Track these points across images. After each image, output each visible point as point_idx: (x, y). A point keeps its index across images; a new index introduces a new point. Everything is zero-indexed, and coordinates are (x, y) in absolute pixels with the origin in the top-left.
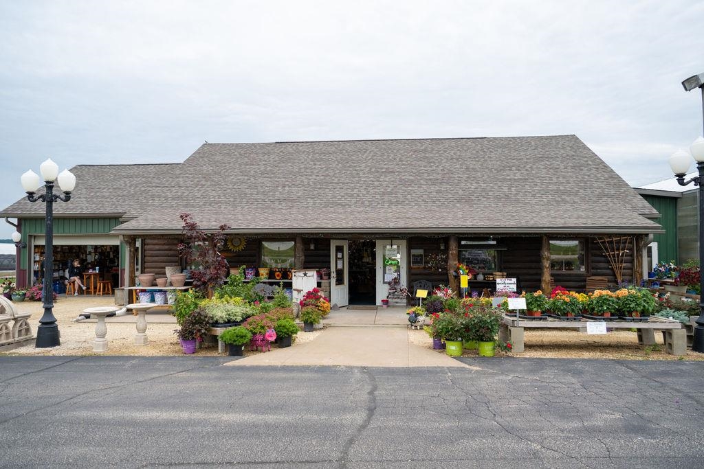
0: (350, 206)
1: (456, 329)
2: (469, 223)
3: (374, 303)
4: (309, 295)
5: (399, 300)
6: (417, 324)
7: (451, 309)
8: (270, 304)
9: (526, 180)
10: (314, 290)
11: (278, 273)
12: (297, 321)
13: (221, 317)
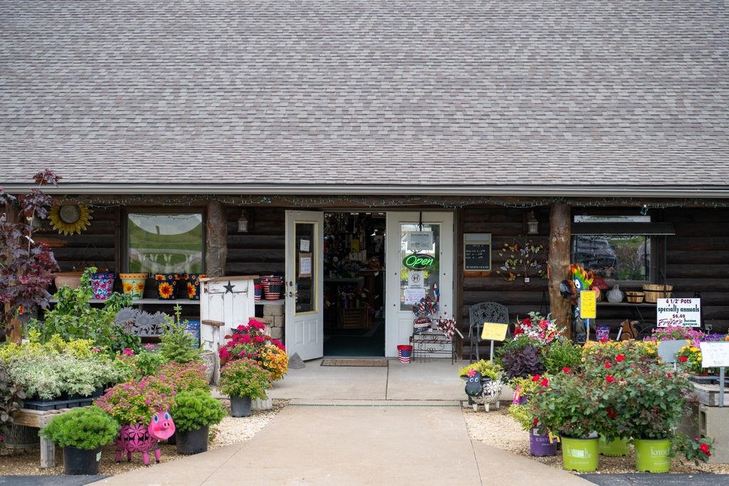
0: (328, 136)
1: (588, 412)
2: (595, 176)
3: (380, 350)
4: (239, 334)
5: (436, 346)
6: (484, 399)
7: (572, 367)
8: (157, 354)
9: (714, 82)
10: (252, 322)
11: (165, 285)
12: (215, 393)
13: (45, 386)
